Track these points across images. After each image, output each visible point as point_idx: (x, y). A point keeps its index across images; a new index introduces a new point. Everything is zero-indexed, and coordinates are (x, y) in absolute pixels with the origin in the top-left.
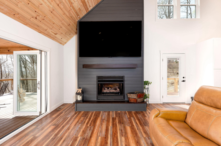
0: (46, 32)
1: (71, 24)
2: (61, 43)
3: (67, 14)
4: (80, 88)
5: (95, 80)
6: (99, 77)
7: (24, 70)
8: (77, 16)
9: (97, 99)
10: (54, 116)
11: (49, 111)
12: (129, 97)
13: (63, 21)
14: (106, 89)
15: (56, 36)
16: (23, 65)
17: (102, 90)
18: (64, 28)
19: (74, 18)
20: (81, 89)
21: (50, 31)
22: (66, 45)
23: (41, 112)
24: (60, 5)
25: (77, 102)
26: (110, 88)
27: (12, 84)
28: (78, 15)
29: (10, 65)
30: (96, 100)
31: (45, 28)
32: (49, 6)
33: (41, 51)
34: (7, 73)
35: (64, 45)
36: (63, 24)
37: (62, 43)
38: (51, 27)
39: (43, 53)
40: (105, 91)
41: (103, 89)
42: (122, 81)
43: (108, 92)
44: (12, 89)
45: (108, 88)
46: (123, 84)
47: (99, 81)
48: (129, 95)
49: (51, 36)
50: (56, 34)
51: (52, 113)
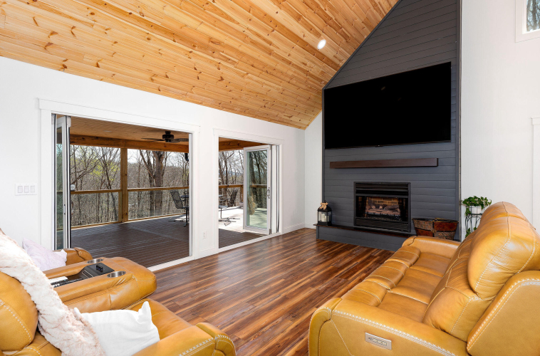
0: (277, 119)
1: (312, 97)
2: (300, 128)
3: (304, 87)
4: (325, 202)
5: (352, 189)
6: (357, 185)
7: (256, 169)
8: (319, 83)
9: (355, 224)
10: (286, 239)
11: (281, 232)
12: (416, 226)
13: (299, 98)
14: (374, 207)
15: (291, 119)
16: (254, 160)
17: (365, 209)
18: (302, 105)
19: (315, 87)
20: (327, 204)
21: (282, 116)
22: (308, 128)
23: (271, 231)
24: (291, 81)
25: (320, 224)
26: (381, 207)
27: (242, 192)
28: (322, 81)
29: (237, 160)
30: (352, 225)
31: (276, 113)
32: (278, 89)
33: (271, 145)
34: (234, 174)
35: (305, 128)
36: (299, 101)
37: (302, 127)
38: (283, 110)
39: (274, 147)
40: (371, 212)
41: (367, 207)
42: (407, 193)
43: (378, 213)
44: (242, 201)
45: (377, 207)
46: (407, 200)
47: (357, 192)
48: (416, 221)
49: (285, 121)
50: (290, 117)
51: (284, 236)
